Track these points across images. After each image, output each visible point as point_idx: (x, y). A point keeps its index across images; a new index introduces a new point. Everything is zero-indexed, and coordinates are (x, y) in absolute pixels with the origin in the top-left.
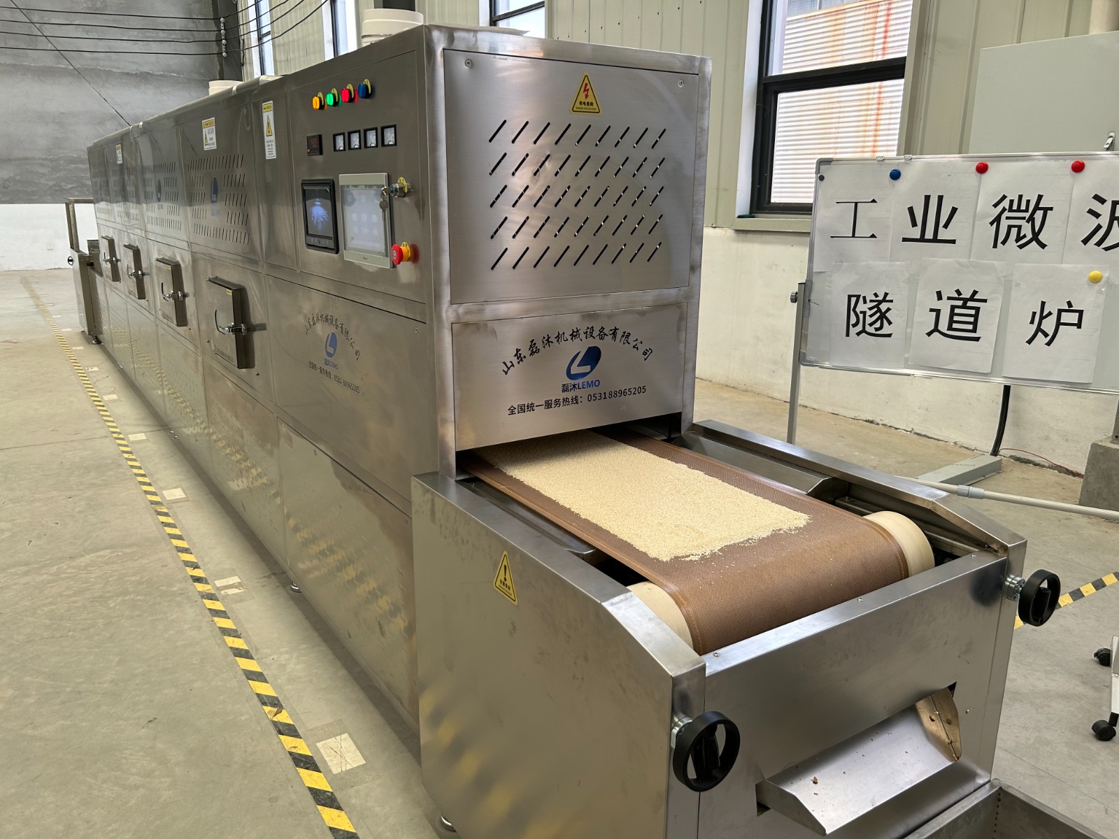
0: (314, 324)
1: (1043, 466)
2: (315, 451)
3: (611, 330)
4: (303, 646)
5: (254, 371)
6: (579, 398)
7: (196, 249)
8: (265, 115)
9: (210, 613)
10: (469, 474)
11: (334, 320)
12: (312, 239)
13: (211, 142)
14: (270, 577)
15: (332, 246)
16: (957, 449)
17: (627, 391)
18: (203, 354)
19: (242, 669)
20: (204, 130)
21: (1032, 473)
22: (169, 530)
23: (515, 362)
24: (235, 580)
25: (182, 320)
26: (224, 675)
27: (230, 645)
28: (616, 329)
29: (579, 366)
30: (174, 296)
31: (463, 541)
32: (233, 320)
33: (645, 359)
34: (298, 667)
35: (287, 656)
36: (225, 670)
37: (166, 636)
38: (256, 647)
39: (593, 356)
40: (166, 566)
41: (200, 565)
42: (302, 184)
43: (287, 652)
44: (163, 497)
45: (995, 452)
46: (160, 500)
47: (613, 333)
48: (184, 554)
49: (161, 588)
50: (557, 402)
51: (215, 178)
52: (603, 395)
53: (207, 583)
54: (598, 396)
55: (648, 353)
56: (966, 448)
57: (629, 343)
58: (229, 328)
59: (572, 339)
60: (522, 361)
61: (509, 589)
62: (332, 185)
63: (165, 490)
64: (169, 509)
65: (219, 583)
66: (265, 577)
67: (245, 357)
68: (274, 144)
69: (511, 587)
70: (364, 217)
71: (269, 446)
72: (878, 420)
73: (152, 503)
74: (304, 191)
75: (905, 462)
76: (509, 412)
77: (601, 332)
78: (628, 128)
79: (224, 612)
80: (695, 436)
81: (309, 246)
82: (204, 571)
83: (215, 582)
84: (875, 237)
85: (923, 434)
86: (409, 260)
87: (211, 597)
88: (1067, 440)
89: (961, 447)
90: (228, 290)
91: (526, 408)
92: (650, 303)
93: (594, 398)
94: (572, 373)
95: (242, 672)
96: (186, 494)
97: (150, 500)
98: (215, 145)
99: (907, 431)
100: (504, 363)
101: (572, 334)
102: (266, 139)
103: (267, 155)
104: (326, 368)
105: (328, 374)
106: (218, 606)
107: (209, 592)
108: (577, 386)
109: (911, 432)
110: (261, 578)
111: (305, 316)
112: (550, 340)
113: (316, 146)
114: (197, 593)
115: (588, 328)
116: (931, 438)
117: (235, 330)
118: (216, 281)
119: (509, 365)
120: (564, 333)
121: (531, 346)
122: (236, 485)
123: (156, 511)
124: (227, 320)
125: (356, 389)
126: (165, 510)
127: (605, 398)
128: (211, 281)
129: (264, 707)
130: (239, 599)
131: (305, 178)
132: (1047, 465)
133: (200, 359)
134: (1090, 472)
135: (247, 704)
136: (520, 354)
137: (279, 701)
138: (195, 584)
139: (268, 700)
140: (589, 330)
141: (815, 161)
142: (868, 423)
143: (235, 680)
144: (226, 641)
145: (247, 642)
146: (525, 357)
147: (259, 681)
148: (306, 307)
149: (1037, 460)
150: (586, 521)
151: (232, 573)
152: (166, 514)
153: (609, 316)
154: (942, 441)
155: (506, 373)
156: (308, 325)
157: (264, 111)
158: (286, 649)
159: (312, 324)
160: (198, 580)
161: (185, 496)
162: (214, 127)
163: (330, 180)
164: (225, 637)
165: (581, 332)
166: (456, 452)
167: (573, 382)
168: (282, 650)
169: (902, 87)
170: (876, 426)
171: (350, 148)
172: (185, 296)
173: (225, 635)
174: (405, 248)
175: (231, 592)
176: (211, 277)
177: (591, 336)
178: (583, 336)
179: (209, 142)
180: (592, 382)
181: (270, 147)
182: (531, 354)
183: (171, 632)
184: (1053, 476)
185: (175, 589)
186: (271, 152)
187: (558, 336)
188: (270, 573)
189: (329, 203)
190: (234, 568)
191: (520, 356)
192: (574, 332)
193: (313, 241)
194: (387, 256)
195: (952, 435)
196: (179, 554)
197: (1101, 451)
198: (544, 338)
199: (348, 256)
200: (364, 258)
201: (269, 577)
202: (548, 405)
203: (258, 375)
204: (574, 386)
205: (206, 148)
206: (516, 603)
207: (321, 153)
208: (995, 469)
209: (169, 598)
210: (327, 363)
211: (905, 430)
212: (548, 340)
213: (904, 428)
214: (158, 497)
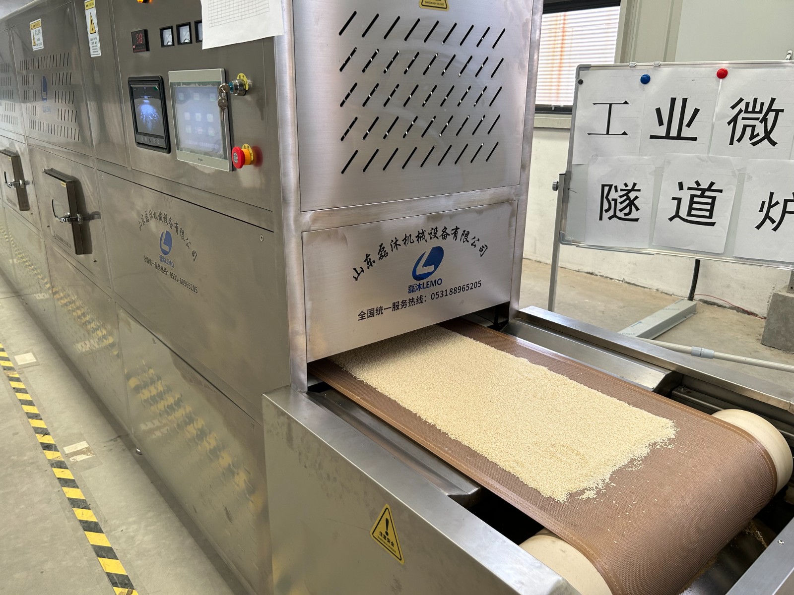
0: (148, 221)
1: (725, 307)
2: (153, 340)
3: (453, 230)
4: (150, 514)
5: (91, 256)
6: (423, 297)
7: (31, 142)
8: (88, 13)
9: (60, 483)
10: (317, 379)
11: (168, 219)
12: (142, 137)
13: (39, 42)
14: (117, 440)
15: (163, 145)
16: (659, 295)
17: (465, 287)
18: (45, 236)
19: (92, 545)
20: (32, 31)
21: (718, 313)
22: (20, 396)
23: (365, 268)
24: (83, 445)
25: (24, 204)
26: (75, 553)
27: (80, 518)
28: (457, 228)
29: (423, 267)
30: (16, 184)
31: (328, 476)
32: (69, 210)
33: (481, 256)
34: (146, 538)
35: (135, 527)
36: (75, 547)
37: (17, 511)
38: (105, 518)
39: (436, 256)
40: (17, 433)
41: (49, 431)
42: (129, 81)
43: (135, 522)
44: (15, 363)
45: (691, 298)
46: (12, 365)
47: (455, 232)
48: (34, 420)
49: (13, 457)
50: (404, 303)
51: (44, 77)
52: (444, 294)
53: (56, 450)
54: (440, 294)
55: (484, 250)
56: (666, 294)
57: (468, 241)
58: (65, 217)
59: (418, 240)
60: (372, 266)
61: (393, 544)
62: (161, 82)
63: (15, 355)
64: (20, 374)
65: (68, 449)
66: (111, 440)
67: (82, 243)
68: (98, 41)
69: (395, 543)
70: (198, 116)
71: (109, 327)
72: (596, 272)
73: (5, 368)
74: (131, 89)
75: (624, 307)
76: (359, 318)
77: (444, 232)
78: (473, 26)
79: (73, 481)
80: (519, 323)
81: (139, 144)
82: (53, 438)
83: (64, 448)
84: (626, 134)
85: (632, 282)
86: (251, 163)
87: (60, 465)
88: (744, 287)
89: (662, 292)
90: (62, 182)
91: (375, 312)
92: (487, 202)
93: (437, 296)
94: (418, 273)
95: (91, 549)
96: (36, 359)
97: (3, 366)
98: (43, 45)
99: (620, 281)
100: (355, 269)
101: (418, 236)
102: (90, 36)
103: (92, 53)
104: (161, 264)
105: (164, 270)
106: (67, 474)
107: (58, 459)
108: (421, 286)
109: (622, 281)
110: (107, 442)
111: (138, 213)
112: (398, 243)
113: (141, 41)
114: (47, 462)
115: (432, 229)
116: (639, 286)
117: (71, 219)
118: (51, 173)
119: (359, 270)
120: (410, 235)
121: (380, 251)
122: (81, 347)
123: (8, 377)
124: (64, 210)
125: (194, 289)
126: (17, 376)
127: (446, 295)
128: (47, 173)
129: (114, 588)
130: (88, 465)
131: (132, 76)
132: (728, 306)
133: (42, 241)
134: (772, 315)
135: (98, 586)
136: (370, 259)
137: (129, 580)
138: (45, 451)
139: (118, 579)
140: (433, 231)
141: (575, 69)
142: (589, 275)
143: (85, 558)
144: (76, 513)
145: (96, 513)
146: (374, 262)
147: (108, 558)
148: (139, 204)
149: (720, 302)
150: (456, 442)
151: (80, 438)
152: (18, 380)
153: (451, 216)
154: (647, 288)
155: (356, 279)
156: (141, 221)
157: (86, 8)
158: (134, 519)
159: (145, 220)
160: (47, 447)
161: (36, 361)
162: (40, 28)
163: (158, 77)
164: (74, 509)
165: (426, 233)
166: (308, 364)
167: (418, 282)
168: (130, 520)
169: (618, 12)
170: (595, 277)
171: (179, 43)
172: (25, 183)
173: (74, 507)
174: (247, 150)
175: (80, 458)
176: (46, 169)
177: (435, 236)
178: (427, 237)
179: (37, 42)
180: (435, 280)
181: (95, 45)
182: (380, 258)
183: (22, 506)
184: (734, 315)
185: (25, 458)
186: (96, 50)
187: (405, 238)
188: (117, 436)
189: (158, 102)
190: (82, 432)
191: (370, 261)
192: (419, 233)
193: (143, 139)
194: (225, 158)
195: (655, 284)
196: (30, 420)
197: (781, 299)
198: (392, 241)
199: (181, 156)
200: (199, 159)
201: (115, 440)
202: (395, 307)
203: (95, 261)
204: (419, 285)
205: (35, 48)
206: (402, 562)
207: (148, 50)
208: (692, 311)
209: (20, 469)
210: (162, 260)
211: (618, 280)
212: (396, 243)
213: (617, 278)
214: (10, 362)
